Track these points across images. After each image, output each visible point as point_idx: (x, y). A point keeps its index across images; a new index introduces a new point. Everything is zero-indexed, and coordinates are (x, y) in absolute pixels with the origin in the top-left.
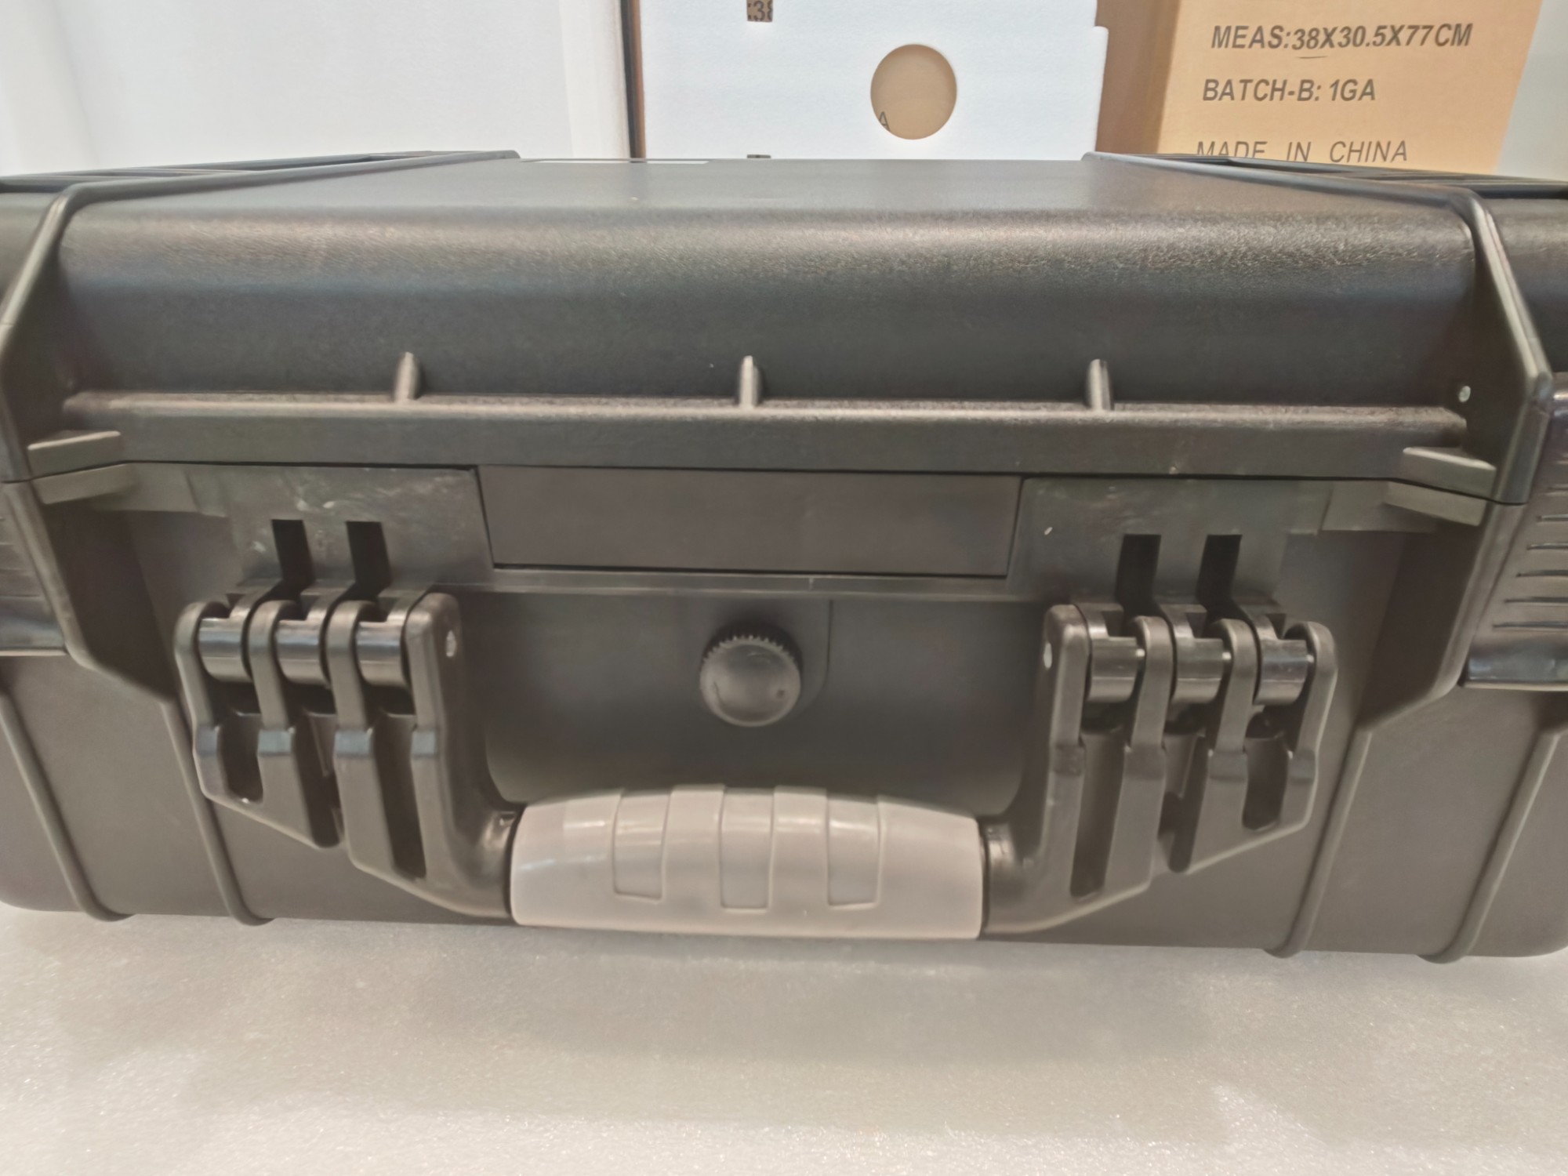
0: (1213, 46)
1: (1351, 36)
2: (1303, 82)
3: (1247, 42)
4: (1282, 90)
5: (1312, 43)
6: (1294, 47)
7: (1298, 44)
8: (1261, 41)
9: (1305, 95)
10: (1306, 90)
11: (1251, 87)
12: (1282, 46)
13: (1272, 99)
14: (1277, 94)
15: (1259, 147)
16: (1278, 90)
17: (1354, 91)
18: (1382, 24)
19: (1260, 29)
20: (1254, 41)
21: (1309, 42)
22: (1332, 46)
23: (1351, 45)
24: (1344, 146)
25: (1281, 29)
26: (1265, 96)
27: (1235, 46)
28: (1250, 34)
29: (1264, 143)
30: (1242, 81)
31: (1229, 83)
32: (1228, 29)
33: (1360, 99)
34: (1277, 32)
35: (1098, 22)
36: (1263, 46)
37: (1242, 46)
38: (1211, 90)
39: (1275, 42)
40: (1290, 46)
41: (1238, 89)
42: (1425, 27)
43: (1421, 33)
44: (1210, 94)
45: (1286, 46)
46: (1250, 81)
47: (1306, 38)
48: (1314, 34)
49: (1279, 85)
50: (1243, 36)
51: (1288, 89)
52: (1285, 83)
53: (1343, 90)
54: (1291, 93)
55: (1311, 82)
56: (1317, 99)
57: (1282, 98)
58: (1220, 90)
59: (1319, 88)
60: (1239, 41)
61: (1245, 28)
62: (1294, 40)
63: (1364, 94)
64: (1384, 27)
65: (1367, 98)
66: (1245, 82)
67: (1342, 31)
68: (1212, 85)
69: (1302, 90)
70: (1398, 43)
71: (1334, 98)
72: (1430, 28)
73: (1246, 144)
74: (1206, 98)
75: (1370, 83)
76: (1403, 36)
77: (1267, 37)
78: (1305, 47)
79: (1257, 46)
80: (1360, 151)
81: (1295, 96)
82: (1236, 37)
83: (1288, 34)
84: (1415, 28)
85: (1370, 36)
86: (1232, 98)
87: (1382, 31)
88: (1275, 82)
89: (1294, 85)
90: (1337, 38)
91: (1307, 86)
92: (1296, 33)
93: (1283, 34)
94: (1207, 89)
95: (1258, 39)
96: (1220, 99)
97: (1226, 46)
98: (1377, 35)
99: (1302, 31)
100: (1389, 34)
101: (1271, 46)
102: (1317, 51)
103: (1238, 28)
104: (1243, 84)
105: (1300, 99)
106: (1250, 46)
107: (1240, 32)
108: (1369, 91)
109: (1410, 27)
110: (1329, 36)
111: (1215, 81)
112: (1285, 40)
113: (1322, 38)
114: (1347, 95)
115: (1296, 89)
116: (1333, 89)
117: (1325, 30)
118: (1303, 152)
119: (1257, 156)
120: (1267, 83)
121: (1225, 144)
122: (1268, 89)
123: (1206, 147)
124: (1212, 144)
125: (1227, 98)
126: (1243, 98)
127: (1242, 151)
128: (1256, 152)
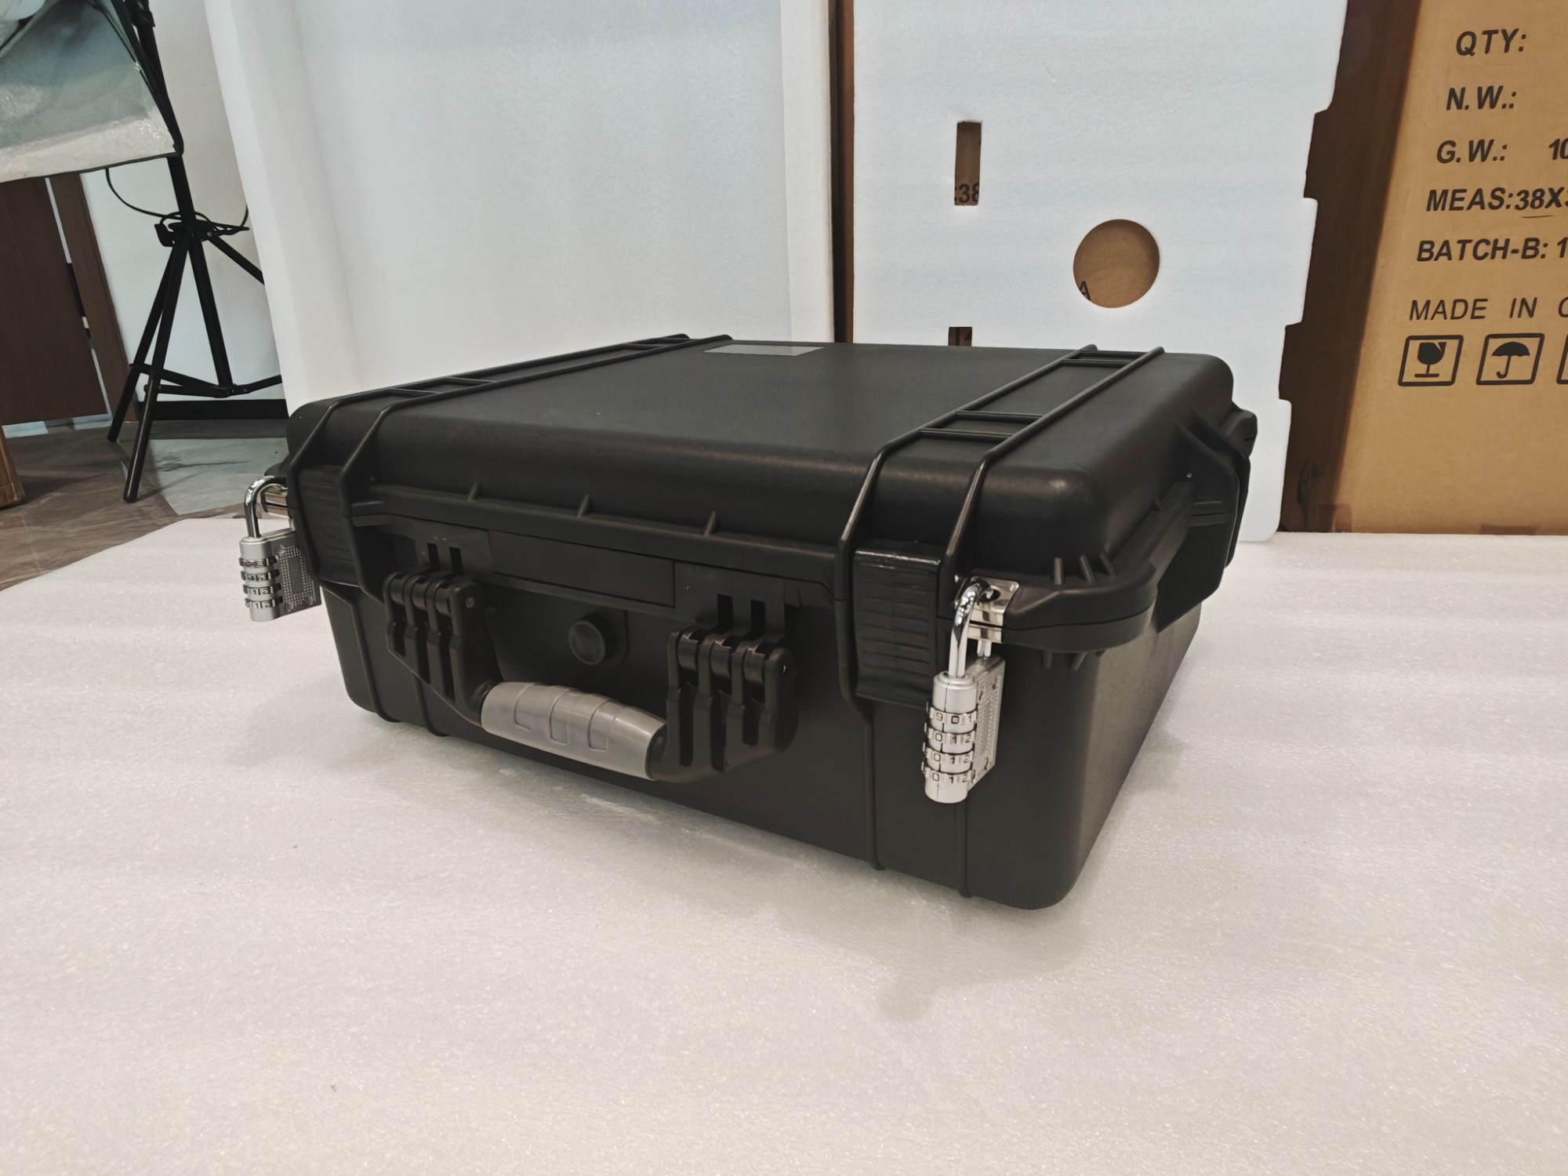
0: (1428, 209)
2: (1528, 240)
3: (1465, 204)
4: (1505, 249)
5: (1537, 203)
6: (1517, 207)
7: (1521, 204)
8: (1481, 203)
9: (1530, 252)
10: (1531, 248)
11: (1469, 248)
12: (1504, 207)
13: (1493, 258)
14: (1499, 253)
15: (1479, 304)
16: (1501, 249)
19: (1479, 192)
20: (1473, 203)
21: (1533, 201)
22: (1559, 205)
25: (1503, 191)
26: (1486, 255)
27: (1452, 208)
28: (1468, 197)
29: (1486, 300)
30: (1459, 242)
31: (1446, 243)
32: (1445, 192)
34: (1498, 193)
35: (1307, 194)
36: (1482, 208)
37: (1461, 208)
38: (1426, 251)
39: (1496, 203)
40: (1512, 207)
41: (1455, 249)
44: (1425, 255)
45: (1508, 207)
46: (1470, 241)
47: (1530, 199)
48: (1539, 194)
49: (1501, 244)
50: (1462, 199)
51: (1511, 247)
52: (1507, 241)
54: (1515, 251)
55: (1537, 241)
56: (1543, 256)
57: (1504, 257)
58: (1436, 251)
59: (1545, 245)
60: (1457, 204)
61: (1464, 191)
62: (1517, 200)
66: (1463, 243)
68: (1427, 246)
69: (1526, 248)
71: (1562, 255)
73: (1466, 302)
74: (1420, 259)
77: (1487, 199)
78: (1529, 208)
79: (1476, 208)
81: (1520, 255)
82: (1454, 199)
83: (1511, 195)
86: (1450, 258)
88: (1496, 241)
89: (1517, 243)
90: (1564, 197)
91: (1532, 244)
92: (1519, 194)
93: (1505, 197)
94: (1421, 250)
95: (1478, 200)
96: (1436, 259)
97: (1443, 209)
99: (1526, 193)
101: (1492, 207)
102: (1542, 211)
103: (1455, 192)
104: (1461, 245)
105: (1524, 256)
106: (1469, 208)
107: (1458, 195)
110: (1555, 196)
111: (1432, 244)
112: (1507, 201)
113: (1547, 198)
115: (1521, 248)
116: (1561, 246)
117: (1551, 190)
118: (1528, 307)
119: (1477, 313)
120: (1487, 242)
121: (1442, 302)
122: (1489, 249)
123: (1420, 307)
124: (1428, 303)
125: (1443, 259)
126: (1461, 258)
127: (1460, 308)
128: (1476, 309)
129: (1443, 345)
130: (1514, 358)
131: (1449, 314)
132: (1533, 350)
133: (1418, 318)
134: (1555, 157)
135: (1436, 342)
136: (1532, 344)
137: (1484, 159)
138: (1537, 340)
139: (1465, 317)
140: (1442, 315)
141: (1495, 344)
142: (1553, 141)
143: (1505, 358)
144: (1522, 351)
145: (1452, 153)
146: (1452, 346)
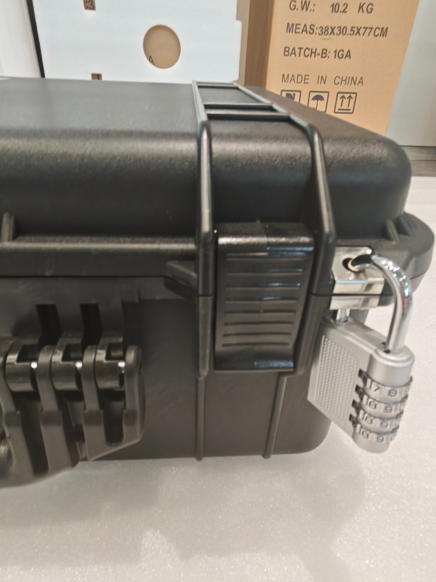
0: (287, 32)
1: (341, 30)
2: (323, 50)
3: (300, 30)
4: (315, 53)
5: (326, 33)
6: (319, 34)
7: (321, 33)
8: (306, 31)
9: (324, 55)
10: (324, 53)
11: (302, 51)
12: (314, 33)
13: (311, 56)
14: (313, 55)
15: (307, 77)
16: (313, 53)
17: (343, 55)
18: (354, 26)
19: (305, 26)
20: (303, 31)
22: (334, 34)
23: (341, 34)
24: (339, 78)
25: (314, 26)
26: (308, 55)
27: (295, 32)
28: (302, 27)
29: (308, 75)
30: (299, 48)
31: (294, 48)
32: (293, 24)
33: (345, 58)
34: (312, 27)
35: (237, 19)
36: (307, 33)
37: (299, 33)
38: (287, 51)
39: (312, 31)
40: (317, 34)
41: (298, 51)
42: (370, 28)
43: (368, 31)
44: (287, 53)
45: (316, 34)
46: (302, 48)
47: (324, 30)
48: (327, 29)
49: (314, 51)
50: (299, 28)
51: (317, 52)
52: (316, 49)
53: (339, 54)
54: (319, 54)
55: (326, 50)
56: (329, 57)
57: (315, 56)
58: (290, 52)
59: (329, 52)
60: (297, 30)
61: (300, 24)
62: (318, 31)
63: (346, 56)
64: (354, 27)
65: (348, 58)
66: (300, 49)
67: (338, 28)
68: (287, 49)
69: (322, 53)
70: (360, 35)
71: (335, 57)
72: (372, 28)
73: (302, 76)
74: (285, 55)
75: (349, 51)
76: (362, 31)
77: (308, 29)
78: (323, 34)
79: (304, 33)
80: (346, 80)
81: (320, 56)
82: (296, 28)
83: (317, 28)
84: (366, 28)
85: (349, 31)
86: (295, 55)
87: (353, 29)
88: (312, 49)
89: (319, 51)
90: (336, 31)
91: (324, 51)
92: (320, 28)
93: (315, 28)
94: (285, 51)
95: (305, 30)
96: (291, 56)
97: (292, 32)
98: (351, 30)
99: (322, 28)
100: (356, 31)
101: (310, 33)
102: (328, 37)
103: (296, 24)
104: (299, 50)
105: (322, 57)
106: (302, 32)
107: (298, 26)
108: (349, 55)
109: (364, 28)
110: (333, 30)
111: (289, 48)
112: (315, 31)
113: (330, 31)
114: (340, 56)
116: (335, 53)
117: (331, 27)
118: (323, 79)
119: (306, 81)
120: (309, 49)
121: (293, 75)
122: (309, 52)
123: (286, 76)
124: (288, 75)
125: (293, 55)
126: (300, 55)
127: (300, 78)
128: (305, 79)
129: (294, 94)
130: (319, 101)
131: (296, 81)
132: (326, 99)
133: (285, 82)
134: (332, 12)
135: (292, 93)
136: (325, 96)
137: (307, 9)
138: (327, 94)
139: (301, 83)
140: (293, 81)
141: (313, 95)
142: (332, 4)
143: (316, 101)
144: (321, 98)
145: (295, 6)
146: (297, 94)
